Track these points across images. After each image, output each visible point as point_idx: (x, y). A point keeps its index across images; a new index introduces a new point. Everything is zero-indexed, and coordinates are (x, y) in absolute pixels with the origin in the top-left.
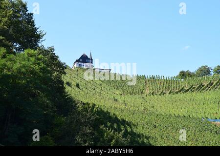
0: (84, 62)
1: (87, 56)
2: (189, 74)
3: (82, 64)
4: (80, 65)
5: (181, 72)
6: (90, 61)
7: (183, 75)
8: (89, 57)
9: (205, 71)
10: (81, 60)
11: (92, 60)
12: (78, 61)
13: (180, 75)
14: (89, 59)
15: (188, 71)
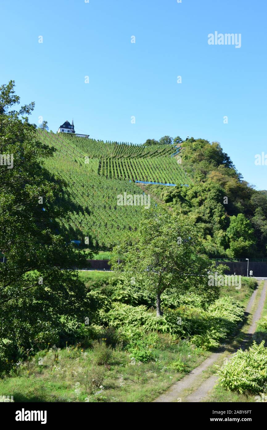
0: (67, 127)
1: (69, 123)
2: (154, 142)
3: (65, 129)
4: (63, 130)
5: (148, 140)
6: (72, 127)
7: (149, 142)
8: (71, 124)
9: (167, 140)
10: (64, 126)
11: (73, 126)
12: (61, 127)
13: (147, 142)
14: (71, 126)
15: (153, 140)
